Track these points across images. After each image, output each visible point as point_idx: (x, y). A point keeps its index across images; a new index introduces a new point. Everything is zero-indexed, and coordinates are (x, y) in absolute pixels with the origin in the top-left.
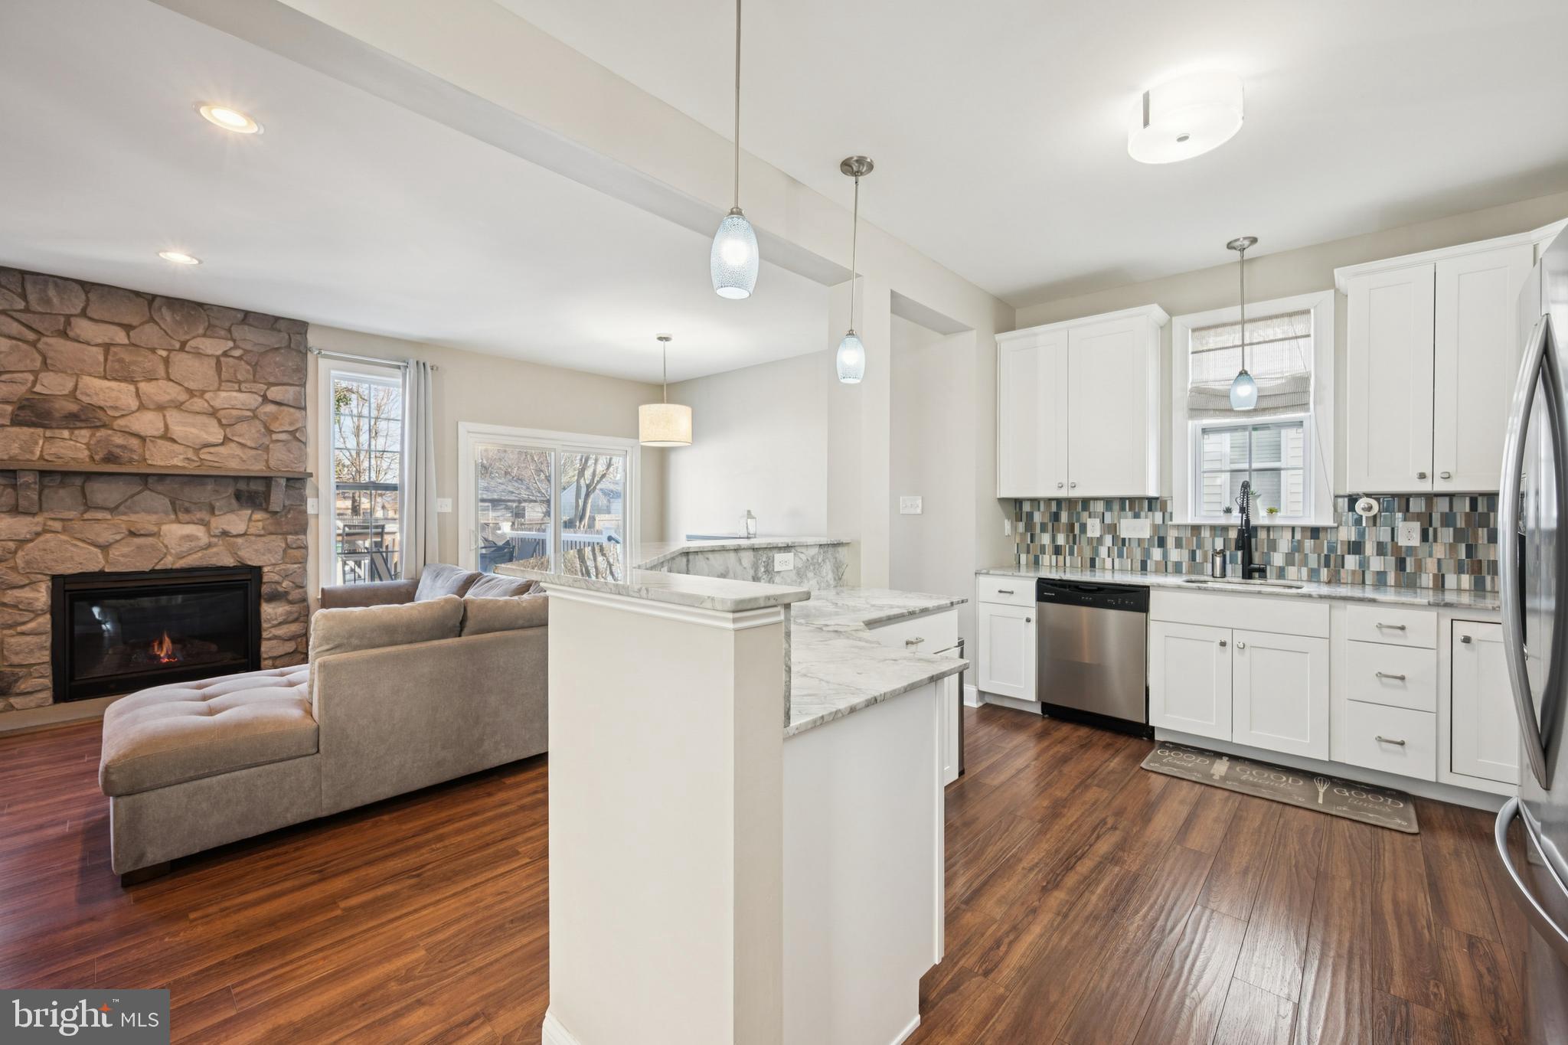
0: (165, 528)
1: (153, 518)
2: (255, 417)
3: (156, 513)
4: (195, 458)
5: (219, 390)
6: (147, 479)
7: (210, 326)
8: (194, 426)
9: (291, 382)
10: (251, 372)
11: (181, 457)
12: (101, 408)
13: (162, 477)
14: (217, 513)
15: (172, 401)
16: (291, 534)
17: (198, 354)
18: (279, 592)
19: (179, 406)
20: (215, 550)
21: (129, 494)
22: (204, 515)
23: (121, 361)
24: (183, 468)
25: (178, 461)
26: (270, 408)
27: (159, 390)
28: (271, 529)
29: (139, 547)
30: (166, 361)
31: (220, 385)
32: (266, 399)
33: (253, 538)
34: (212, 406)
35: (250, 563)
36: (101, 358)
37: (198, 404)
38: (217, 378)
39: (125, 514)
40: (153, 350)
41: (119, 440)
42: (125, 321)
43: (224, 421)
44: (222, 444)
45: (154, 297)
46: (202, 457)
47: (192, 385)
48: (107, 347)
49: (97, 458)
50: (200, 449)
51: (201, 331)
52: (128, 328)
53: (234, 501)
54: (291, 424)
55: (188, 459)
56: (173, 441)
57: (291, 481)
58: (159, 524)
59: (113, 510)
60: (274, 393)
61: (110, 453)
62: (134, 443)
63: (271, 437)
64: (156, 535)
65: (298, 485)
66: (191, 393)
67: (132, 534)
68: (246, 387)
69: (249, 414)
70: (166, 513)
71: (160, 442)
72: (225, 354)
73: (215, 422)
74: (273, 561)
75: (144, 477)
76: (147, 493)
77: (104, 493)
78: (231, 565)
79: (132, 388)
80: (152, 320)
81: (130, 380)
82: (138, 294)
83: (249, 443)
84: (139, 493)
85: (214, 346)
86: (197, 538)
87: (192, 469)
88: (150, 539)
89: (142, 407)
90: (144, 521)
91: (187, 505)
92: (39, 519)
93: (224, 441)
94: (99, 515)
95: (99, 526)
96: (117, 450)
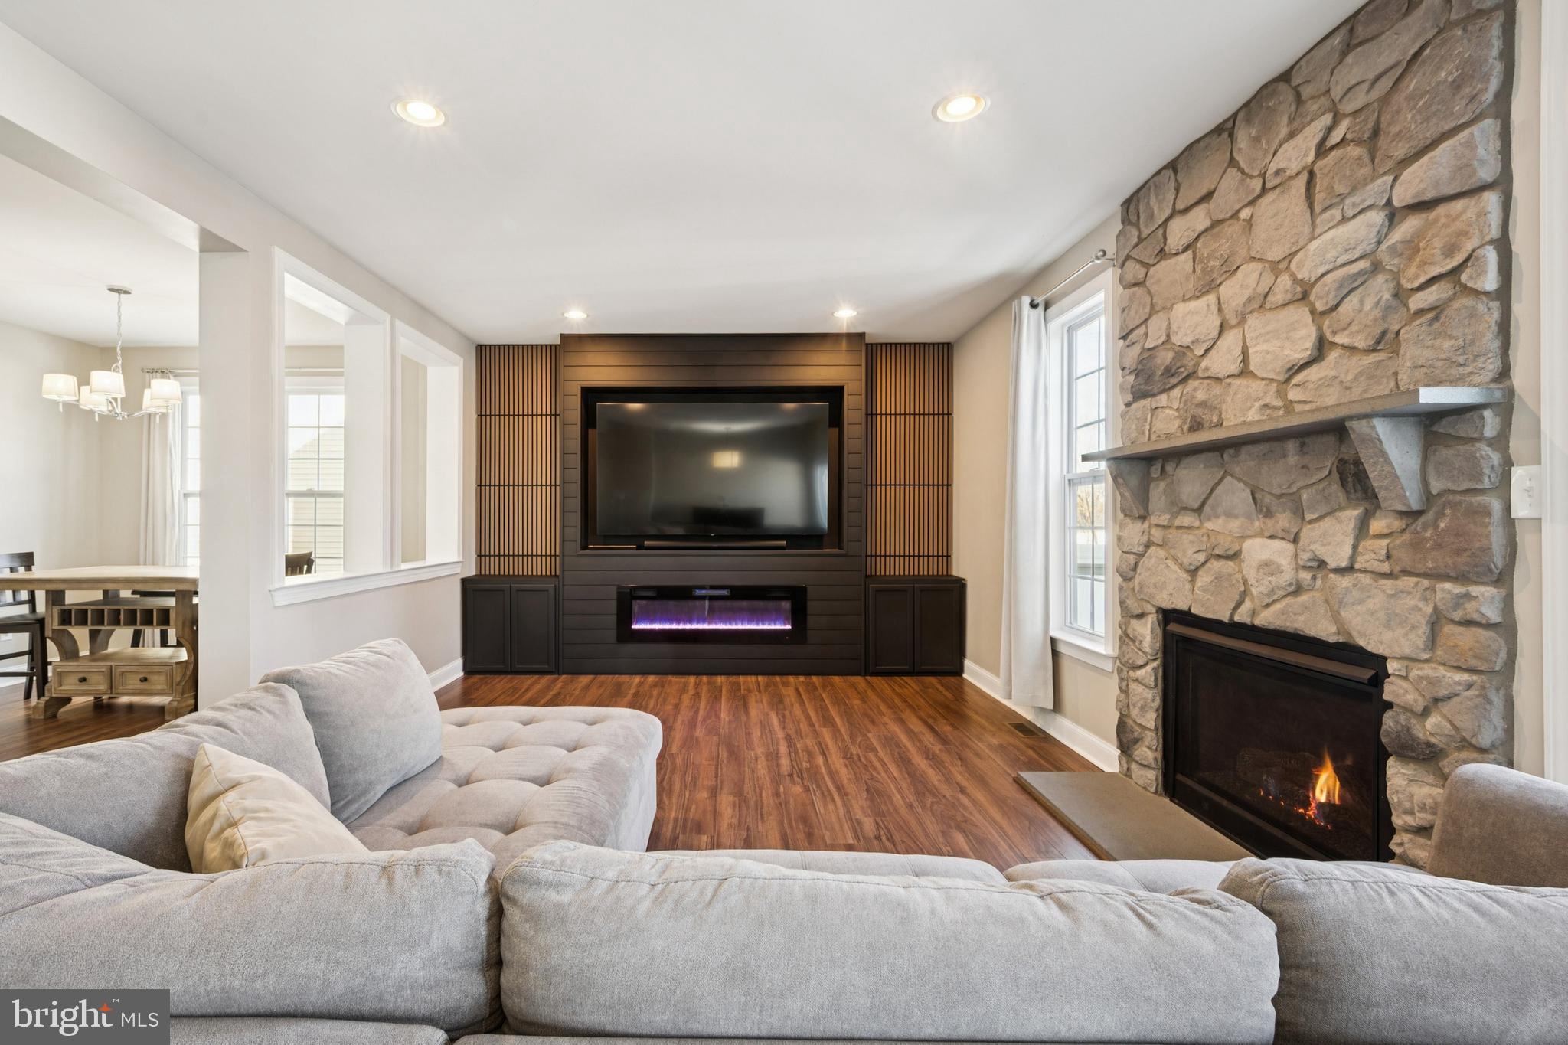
0: (1247, 545)
1: (1235, 525)
2: (1377, 267)
3: (1236, 517)
4: (1279, 403)
5: (1310, 239)
6: (1228, 452)
7: (1299, 100)
8: (1278, 335)
9: (1448, 126)
10: (1367, 160)
11: (1257, 405)
12: (1189, 348)
13: (1239, 444)
14: (1309, 516)
15: (1250, 300)
16: (1447, 577)
17: (1283, 183)
18: (1414, 739)
19: (1261, 302)
20: (1304, 598)
21: (1212, 483)
22: (1283, 520)
23: (1205, 260)
25: (1253, 415)
26: (1403, 230)
28: (1404, 557)
29: (1220, 579)
30: (1248, 226)
31: (1312, 227)
32: (1394, 215)
33: (1366, 579)
34: (1302, 282)
35: (1362, 643)
36: (1189, 268)
37: (1285, 286)
38: (1309, 215)
39: (1207, 519)
40: (1235, 216)
41: (1201, 396)
43: (1319, 306)
44: (1316, 359)
45: (1234, 116)
46: (1291, 396)
47: (1275, 254)
48: (1193, 246)
49: (1186, 428)
50: (1288, 380)
51: (1285, 130)
52: (1208, 198)
53: (1335, 488)
54: (1450, 251)
55: (1266, 406)
56: (1253, 376)
57: (1444, 422)
58: (1243, 538)
59: (1197, 512)
60: (1413, 184)
61: (1194, 418)
62: (1217, 392)
63: (1406, 305)
64: (1234, 556)
65: (1463, 429)
66: (1275, 269)
67: (1215, 554)
68: (1354, 205)
69: (1363, 264)
70: (1249, 517)
71: (1237, 382)
72: (1322, 150)
73: (1305, 315)
74: (1407, 651)
75: (1222, 447)
76: (1228, 480)
78: (1332, 640)
79: (1213, 299)
80: (1232, 163)
81: (1212, 287)
82: (1217, 130)
83: (1361, 343)
84: (1221, 481)
85: (1296, 154)
86: (1282, 570)
88: (1231, 564)
89: (1223, 328)
90: (1226, 531)
91: (1268, 499)
92: (1146, 525)
93: (1305, 355)
94: (1187, 520)
95: (1187, 538)
96: (1200, 411)
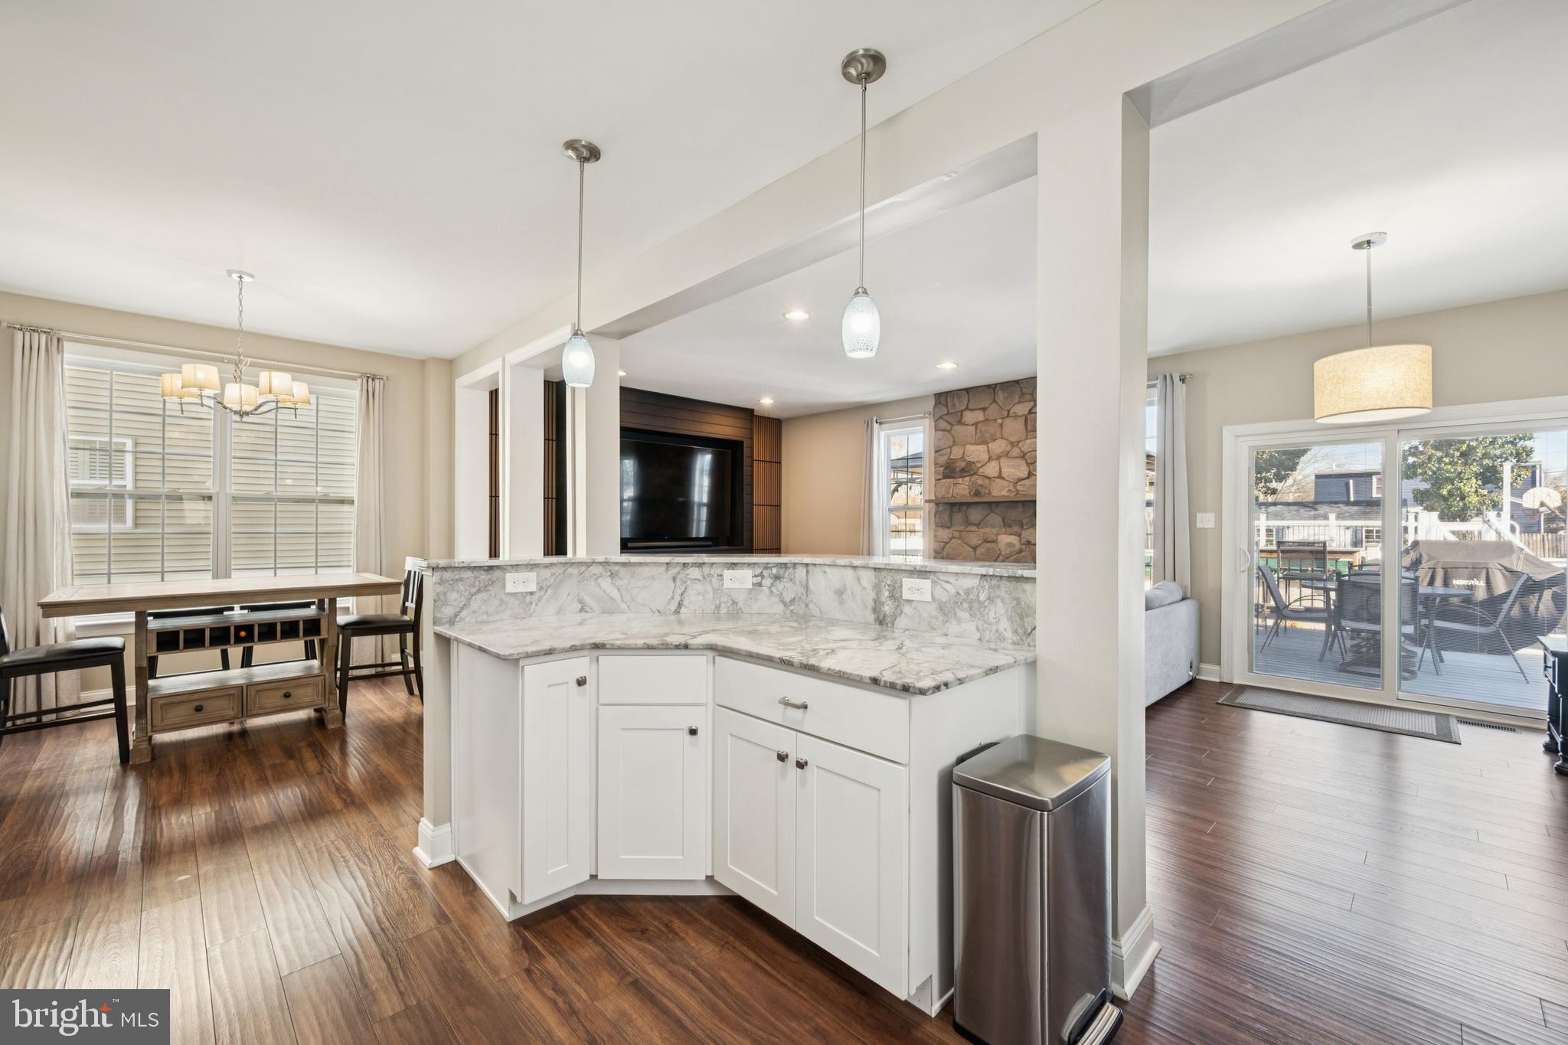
0: (1000, 537)
1: (995, 530)
3: (995, 527)
4: (1014, 490)
5: (1026, 439)
6: (992, 505)
7: (1022, 394)
8: (1013, 467)
11: (1007, 489)
12: (973, 463)
13: (997, 503)
14: (1025, 528)
15: (1002, 452)
17: (1016, 416)
19: (1006, 454)
20: (1023, 554)
21: (985, 515)
22: (1016, 529)
23: (981, 432)
24: (1007, 496)
25: (1004, 493)
27: (998, 446)
29: (988, 549)
30: (1001, 426)
31: (1027, 436)
34: (1023, 452)
36: (974, 432)
37: (1016, 451)
38: (1025, 431)
39: (983, 528)
40: (995, 420)
41: (980, 482)
42: (983, 406)
43: (1029, 461)
44: (1028, 478)
45: (996, 385)
46: (1018, 488)
47: (1013, 439)
48: (976, 424)
49: (972, 493)
50: (1017, 483)
51: (1017, 400)
52: (984, 409)
55: (1009, 490)
56: (1003, 479)
58: (998, 535)
59: (978, 525)
61: (977, 490)
62: (987, 481)
64: (995, 541)
66: (1012, 444)
67: (986, 541)
70: (1000, 527)
71: (997, 480)
72: (1030, 412)
73: (1023, 462)
75: (990, 503)
76: (992, 514)
77: (975, 515)
79: (985, 447)
80: (995, 401)
81: (985, 443)
82: (989, 386)
84: (989, 514)
86: (1014, 545)
87: (1012, 497)
88: (993, 544)
89: (990, 459)
90: (989, 532)
91: (1009, 522)
92: (951, 530)
93: (1026, 476)
94: (973, 528)
95: (972, 535)
96: (979, 488)
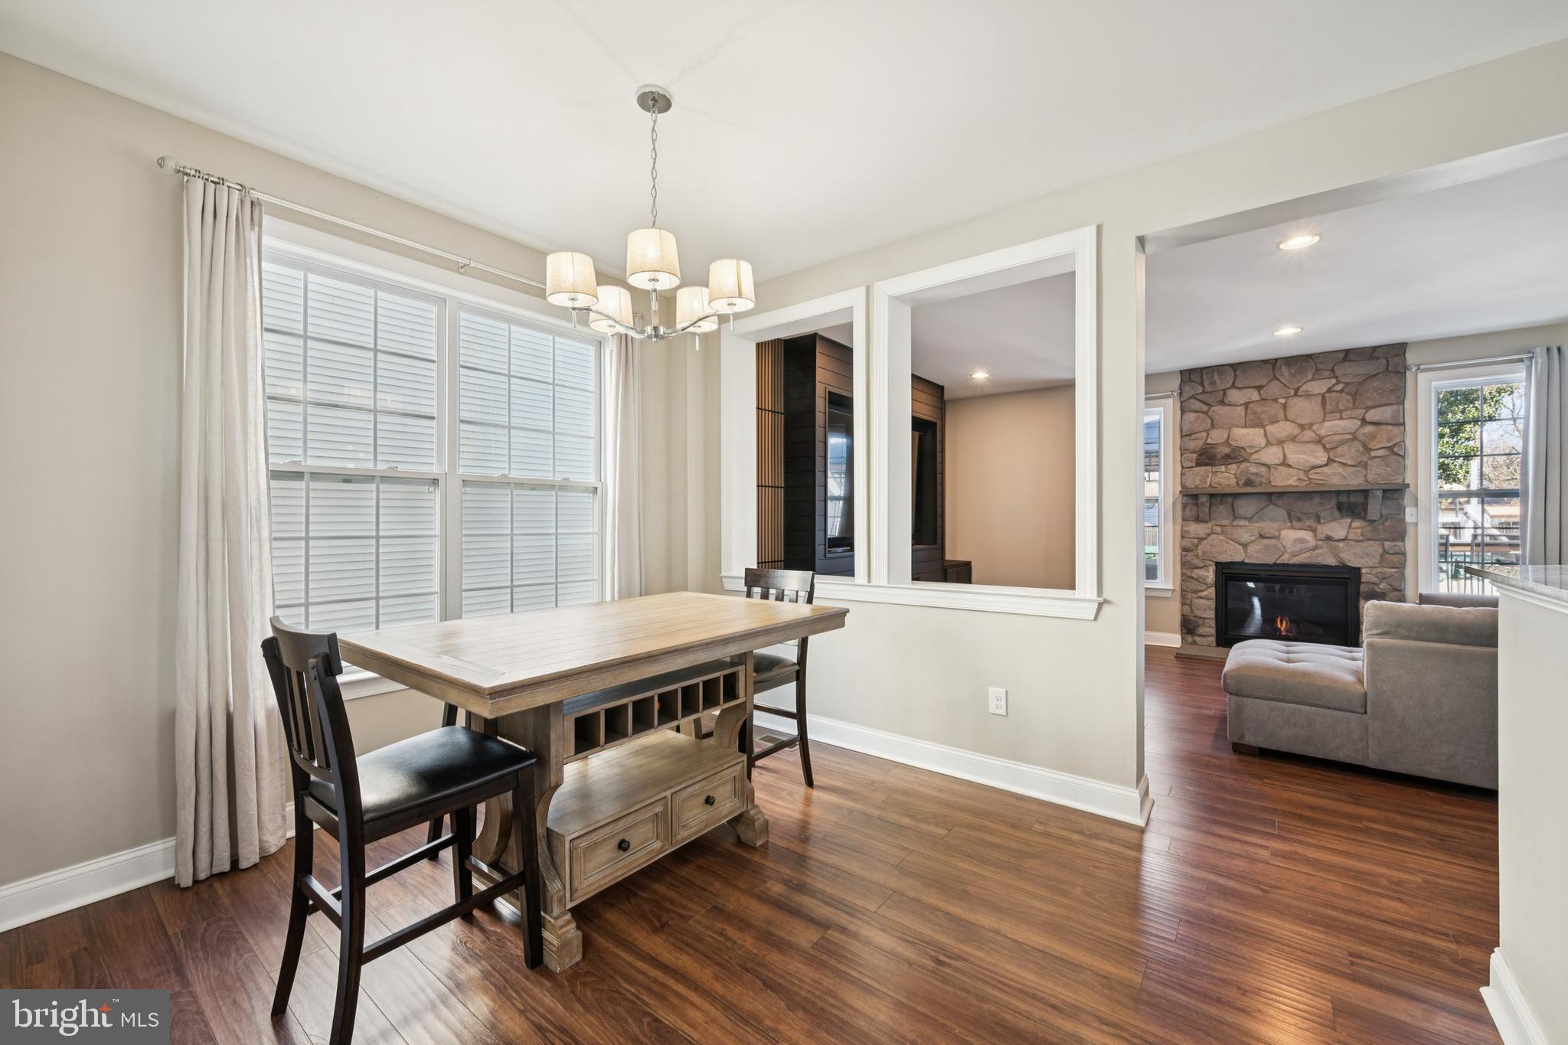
0: (1284, 533)
1: (1275, 525)
2: (1355, 438)
3: (1277, 521)
4: (1306, 479)
5: (1324, 421)
6: (1273, 497)
7: (1317, 370)
8: (1304, 452)
9: (1388, 402)
10: (1351, 401)
11: (1295, 478)
12: (1243, 448)
13: (1281, 494)
14: (1322, 521)
15: (1288, 436)
16: (1388, 540)
17: (1308, 395)
18: (1376, 592)
19: (1293, 439)
20: (1320, 551)
21: (1260, 507)
22: (1311, 523)
23: (1255, 413)
24: (1296, 486)
25: (1292, 482)
26: (1369, 429)
27: (1282, 429)
28: (1370, 535)
29: (1266, 546)
30: (1285, 406)
31: (1325, 417)
32: (1364, 422)
33: (1352, 543)
34: (1318, 435)
35: (1350, 564)
36: (1243, 414)
37: (1308, 435)
38: (1322, 412)
39: (1257, 522)
40: (1276, 400)
41: (1253, 469)
42: (1258, 384)
43: (1328, 446)
44: (1326, 465)
45: (1276, 360)
46: (1311, 477)
47: (1303, 421)
48: (1246, 405)
49: (1240, 483)
50: (1309, 471)
51: (1310, 377)
52: (1259, 388)
53: (1336, 513)
54: (1389, 440)
55: (1300, 479)
56: (1289, 466)
57: (1388, 493)
58: (1279, 530)
59: (1249, 519)
60: (1373, 415)
61: (1249, 479)
62: (1263, 469)
63: (1369, 454)
64: (1277, 537)
65: (1395, 495)
66: (1302, 427)
67: (1262, 536)
68: (1347, 415)
69: (1349, 436)
70: (1284, 522)
71: (1280, 468)
72: (1329, 390)
73: (1320, 448)
74: (1371, 565)
75: (1270, 494)
76: (1271, 506)
77: (1245, 507)
78: (1334, 565)
79: (1262, 431)
80: (1275, 378)
81: (1262, 425)
82: (1265, 362)
83: (1349, 462)
84: (1266, 507)
85: (1319, 387)
86: (1306, 541)
87: (1303, 487)
88: (1274, 540)
89: (1269, 444)
90: (1269, 527)
91: (1299, 515)
92: (1209, 525)
93: (1325, 463)
94: (1242, 522)
95: (1241, 531)
96: (1253, 477)
